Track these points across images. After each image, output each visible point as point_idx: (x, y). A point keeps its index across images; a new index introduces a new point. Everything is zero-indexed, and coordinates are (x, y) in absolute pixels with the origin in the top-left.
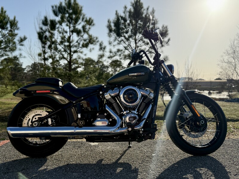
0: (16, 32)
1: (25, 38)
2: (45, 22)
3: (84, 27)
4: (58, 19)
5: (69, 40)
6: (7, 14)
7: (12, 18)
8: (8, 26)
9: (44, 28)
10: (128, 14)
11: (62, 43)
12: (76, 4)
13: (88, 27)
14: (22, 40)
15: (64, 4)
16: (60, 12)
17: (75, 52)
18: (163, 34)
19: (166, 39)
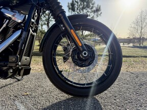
18: (98, 10)
19: (99, 13)
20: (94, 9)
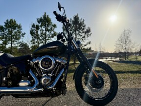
0: (21, 31)
1: (25, 34)
2: (33, 26)
3: (51, 28)
4: (40, 25)
5: (45, 34)
6: (16, 22)
7: (19, 24)
8: (17, 28)
9: (33, 29)
10: (72, 22)
11: (42, 36)
12: (48, 17)
13: (53, 28)
14: (23, 35)
15: (42, 18)
16: (41, 21)
17: (48, 40)
18: (88, 31)
19: (90, 33)
20: (85, 30)
